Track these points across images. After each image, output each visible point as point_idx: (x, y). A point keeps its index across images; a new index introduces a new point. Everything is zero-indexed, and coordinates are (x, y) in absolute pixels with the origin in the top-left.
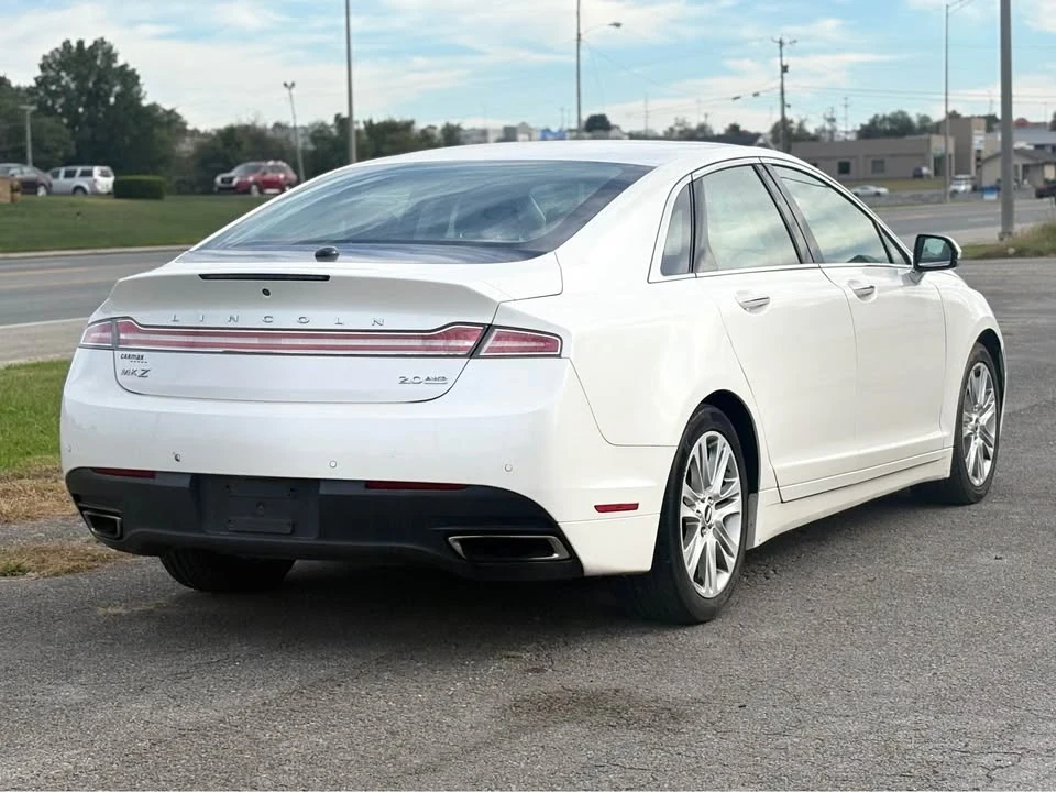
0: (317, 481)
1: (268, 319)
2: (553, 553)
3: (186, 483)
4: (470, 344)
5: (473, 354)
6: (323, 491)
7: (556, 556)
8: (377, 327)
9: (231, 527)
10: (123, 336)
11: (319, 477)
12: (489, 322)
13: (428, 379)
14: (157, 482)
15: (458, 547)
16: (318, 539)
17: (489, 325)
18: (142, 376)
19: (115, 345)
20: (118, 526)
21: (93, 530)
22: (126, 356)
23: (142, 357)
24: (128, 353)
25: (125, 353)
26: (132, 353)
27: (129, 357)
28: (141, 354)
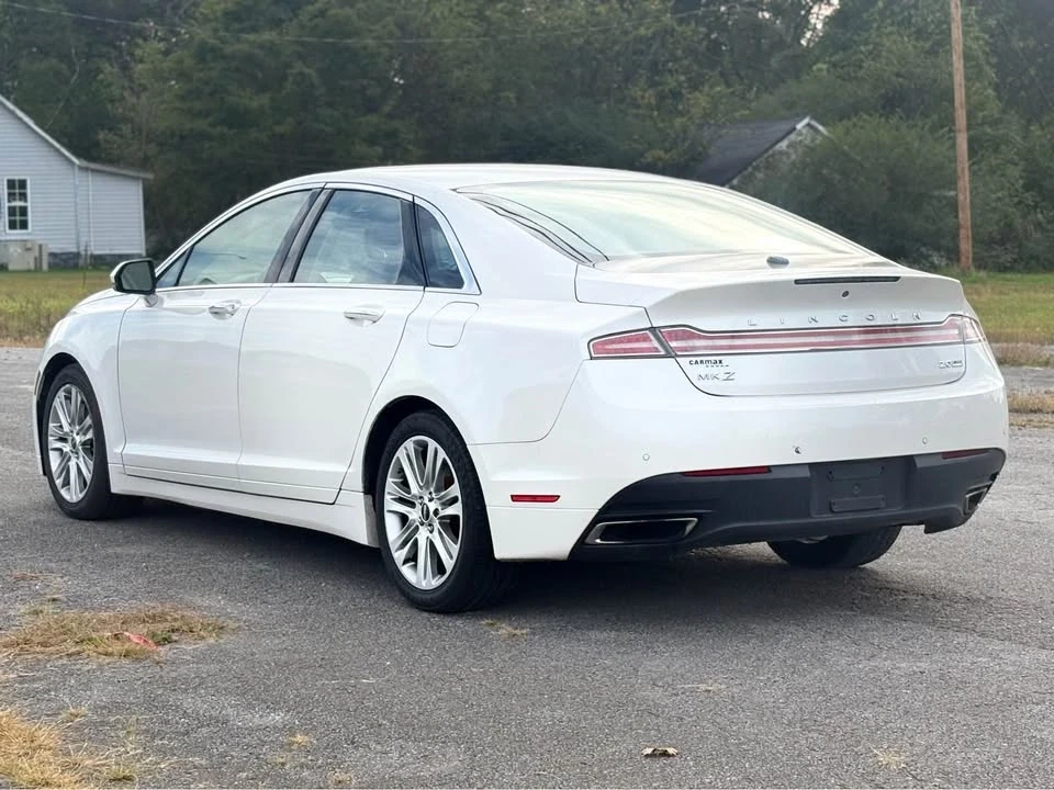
1: (844, 318)
3: (806, 473)
5: (964, 340)
6: (919, 465)
9: (834, 508)
10: (673, 344)
13: (954, 363)
14: (774, 475)
15: (968, 504)
18: (726, 379)
20: (689, 528)
21: (598, 541)
22: (696, 362)
23: (720, 362)
24: (699, 359)
25: (694, 359)
26: (704, 359)
27: (701, 362)
28: (718, 358)
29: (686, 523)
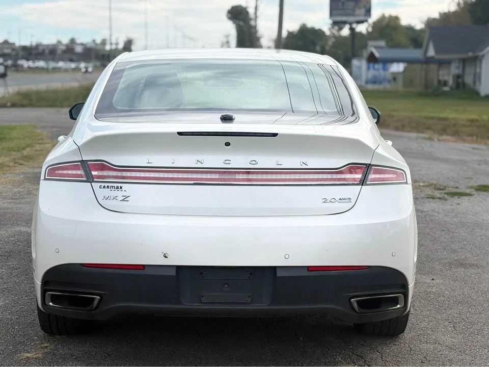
0: (274, 269)
1: (227, 162)
2: (398, 304)
3: (173, 273)
4: (359, 176)
5: (363, 182)
6: (279, 274)
7: (398, 306)
8: (305, 167)
9: (203, 300)
10: (94, 173)
11: (276, 265)
12: (369, 163)
13: (340, 199)
14: (147, 272)
15: (355, 305)
16: (269, 305)
17: (370, 164)
18: (123, 200)
19: (90, 179)
20: (96, 302)
21: (51, 304)
22: (104, 187)
23: (121, 188)
24: (106, 185)
25: (103, 184)
26: (110, 185)
27: (108, 187)
28: (119, 185)
29: (93, 299)
